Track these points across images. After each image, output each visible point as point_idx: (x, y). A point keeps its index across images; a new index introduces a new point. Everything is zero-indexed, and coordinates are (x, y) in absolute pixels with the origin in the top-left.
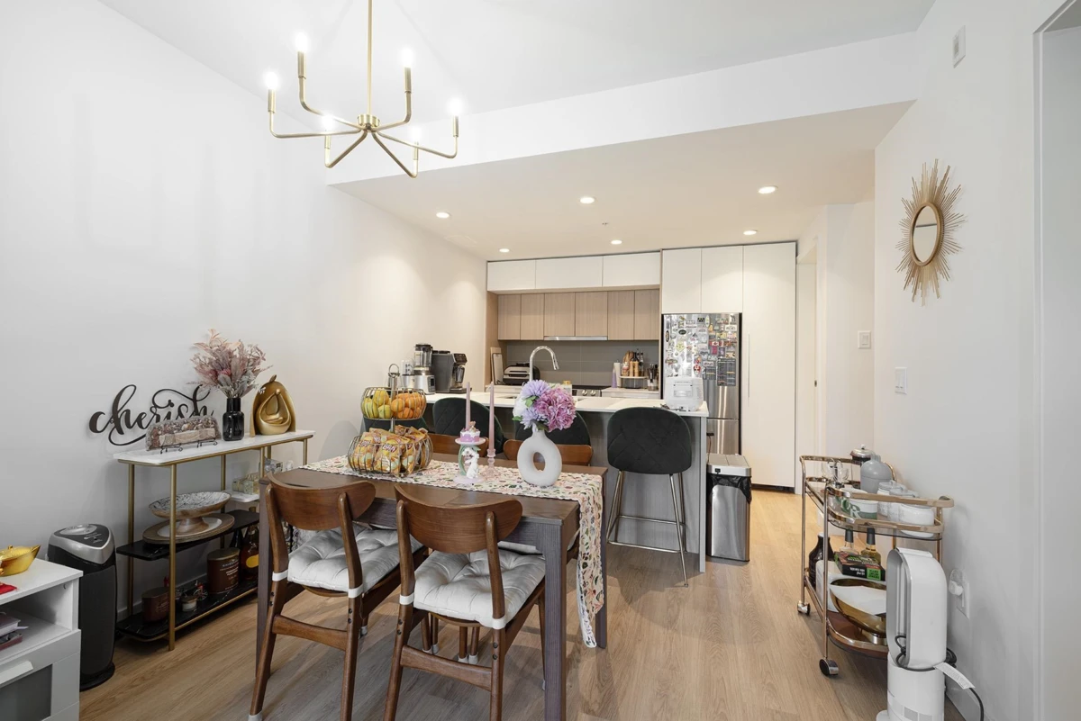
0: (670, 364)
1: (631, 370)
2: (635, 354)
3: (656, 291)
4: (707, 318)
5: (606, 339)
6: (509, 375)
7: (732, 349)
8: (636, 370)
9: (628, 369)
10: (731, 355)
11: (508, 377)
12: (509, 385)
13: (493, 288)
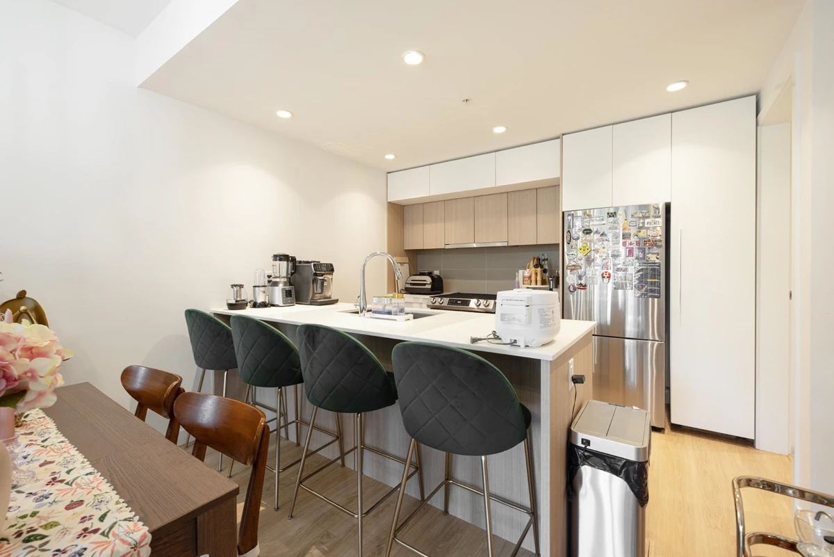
0: (572, 270)
1: (533, 278)
2: (539, 259)
3: (554, 187)
4: (620, 213)
5: (506, 244)
6: (411, 284)
7: (655, 250)
8: (539, 278)
9: (530, 277)
10: (653, 258)
11: (410, 286)
12: (412, 294)
13: (394, 198)
